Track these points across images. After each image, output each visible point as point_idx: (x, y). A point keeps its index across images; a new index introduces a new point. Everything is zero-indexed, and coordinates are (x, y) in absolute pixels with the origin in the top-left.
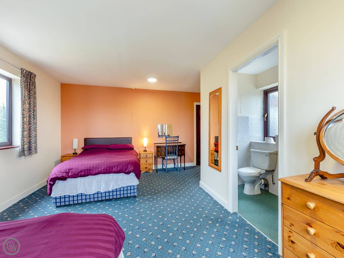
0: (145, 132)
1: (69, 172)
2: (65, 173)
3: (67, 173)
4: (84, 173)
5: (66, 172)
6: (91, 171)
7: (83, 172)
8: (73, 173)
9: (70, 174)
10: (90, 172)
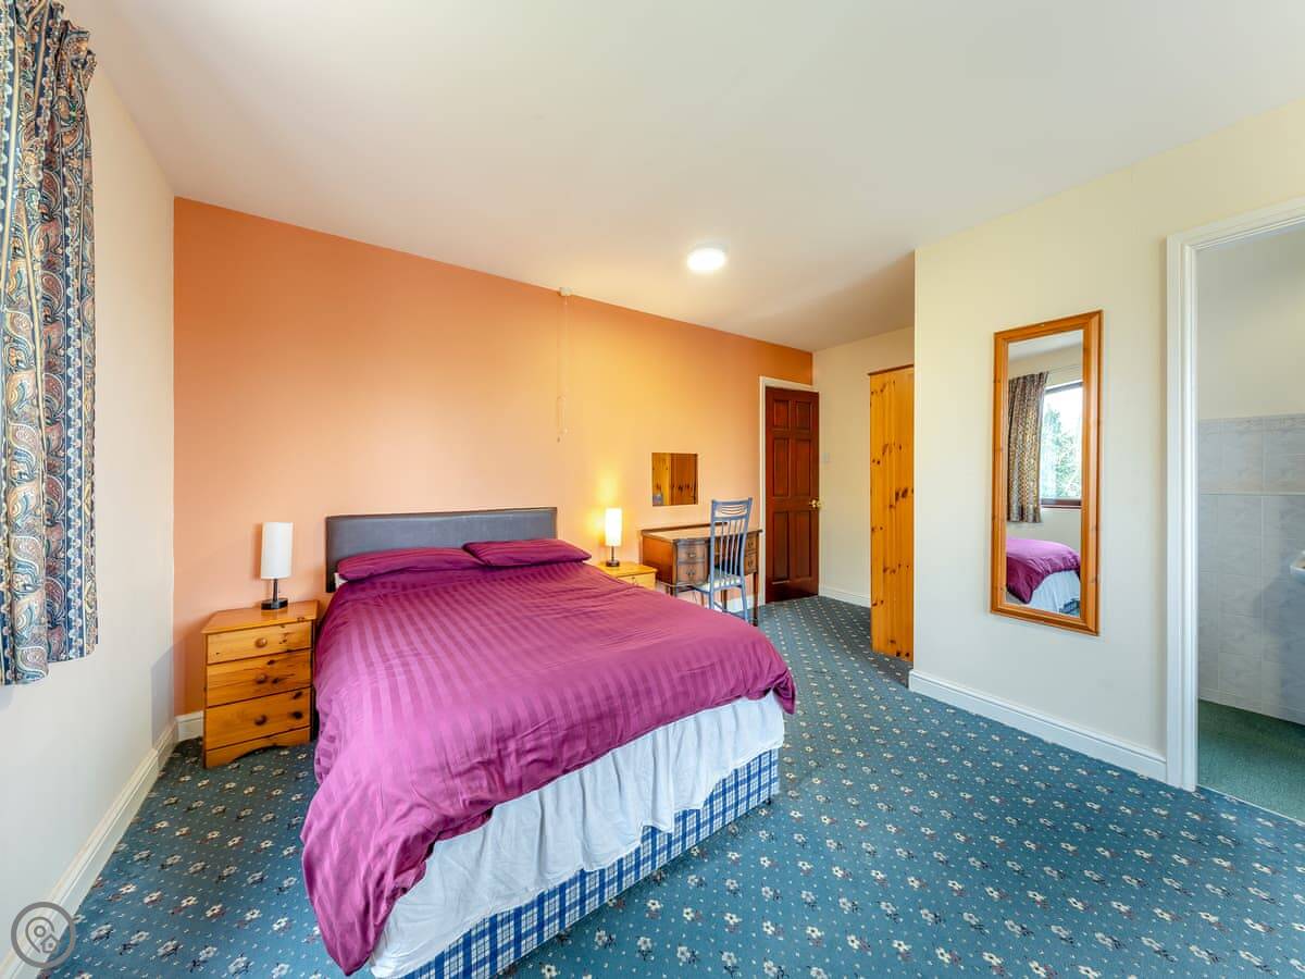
0: (608, 485)
1: (501, 760)
2: (482, 773)
3: (492, 769)
4: (588, 743)
5: (486, 764)
6: (620, 721)
7: (578, 737)
8: (531, 757)
9: (512, 772)
10: (616, 725)
